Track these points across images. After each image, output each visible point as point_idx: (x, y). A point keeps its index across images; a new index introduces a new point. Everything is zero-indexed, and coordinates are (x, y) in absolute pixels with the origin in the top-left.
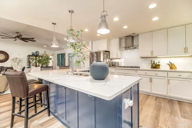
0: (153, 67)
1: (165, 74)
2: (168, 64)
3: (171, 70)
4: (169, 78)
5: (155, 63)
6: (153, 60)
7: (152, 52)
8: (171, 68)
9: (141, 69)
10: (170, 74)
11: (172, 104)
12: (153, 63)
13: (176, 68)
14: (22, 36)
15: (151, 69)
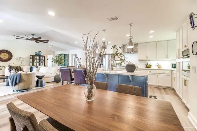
0: (147, 67)
1: (155, 72)
2: (157, 65)
3: (159, 69)
4: (158, 74)
5: (148, 64)
6: (147, 62)
7: (147, 57)
8: (159, 68)
9: (138, 68)
10: (159, 72)
11: (160, 90)
12: (147, 64)
13: (161, 68)
14: (41, 38)
15: (145, 68)
